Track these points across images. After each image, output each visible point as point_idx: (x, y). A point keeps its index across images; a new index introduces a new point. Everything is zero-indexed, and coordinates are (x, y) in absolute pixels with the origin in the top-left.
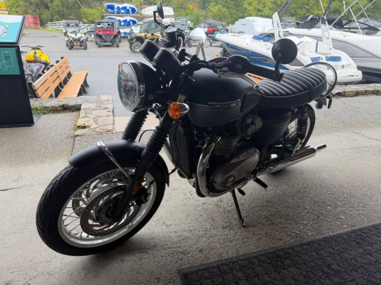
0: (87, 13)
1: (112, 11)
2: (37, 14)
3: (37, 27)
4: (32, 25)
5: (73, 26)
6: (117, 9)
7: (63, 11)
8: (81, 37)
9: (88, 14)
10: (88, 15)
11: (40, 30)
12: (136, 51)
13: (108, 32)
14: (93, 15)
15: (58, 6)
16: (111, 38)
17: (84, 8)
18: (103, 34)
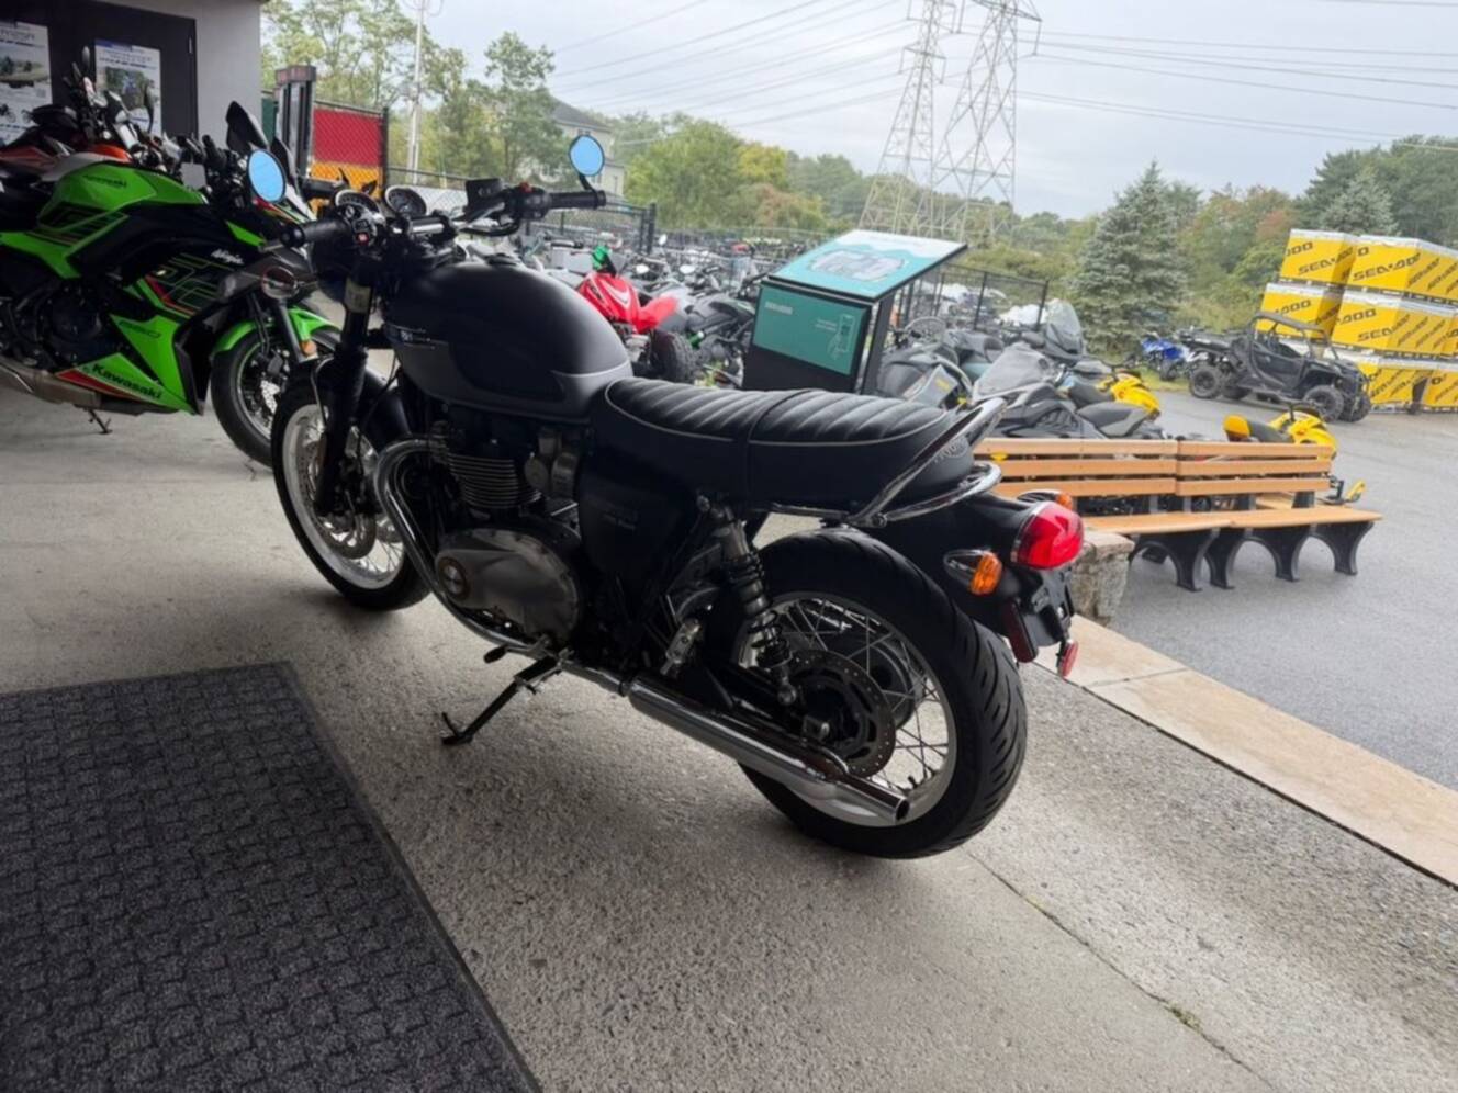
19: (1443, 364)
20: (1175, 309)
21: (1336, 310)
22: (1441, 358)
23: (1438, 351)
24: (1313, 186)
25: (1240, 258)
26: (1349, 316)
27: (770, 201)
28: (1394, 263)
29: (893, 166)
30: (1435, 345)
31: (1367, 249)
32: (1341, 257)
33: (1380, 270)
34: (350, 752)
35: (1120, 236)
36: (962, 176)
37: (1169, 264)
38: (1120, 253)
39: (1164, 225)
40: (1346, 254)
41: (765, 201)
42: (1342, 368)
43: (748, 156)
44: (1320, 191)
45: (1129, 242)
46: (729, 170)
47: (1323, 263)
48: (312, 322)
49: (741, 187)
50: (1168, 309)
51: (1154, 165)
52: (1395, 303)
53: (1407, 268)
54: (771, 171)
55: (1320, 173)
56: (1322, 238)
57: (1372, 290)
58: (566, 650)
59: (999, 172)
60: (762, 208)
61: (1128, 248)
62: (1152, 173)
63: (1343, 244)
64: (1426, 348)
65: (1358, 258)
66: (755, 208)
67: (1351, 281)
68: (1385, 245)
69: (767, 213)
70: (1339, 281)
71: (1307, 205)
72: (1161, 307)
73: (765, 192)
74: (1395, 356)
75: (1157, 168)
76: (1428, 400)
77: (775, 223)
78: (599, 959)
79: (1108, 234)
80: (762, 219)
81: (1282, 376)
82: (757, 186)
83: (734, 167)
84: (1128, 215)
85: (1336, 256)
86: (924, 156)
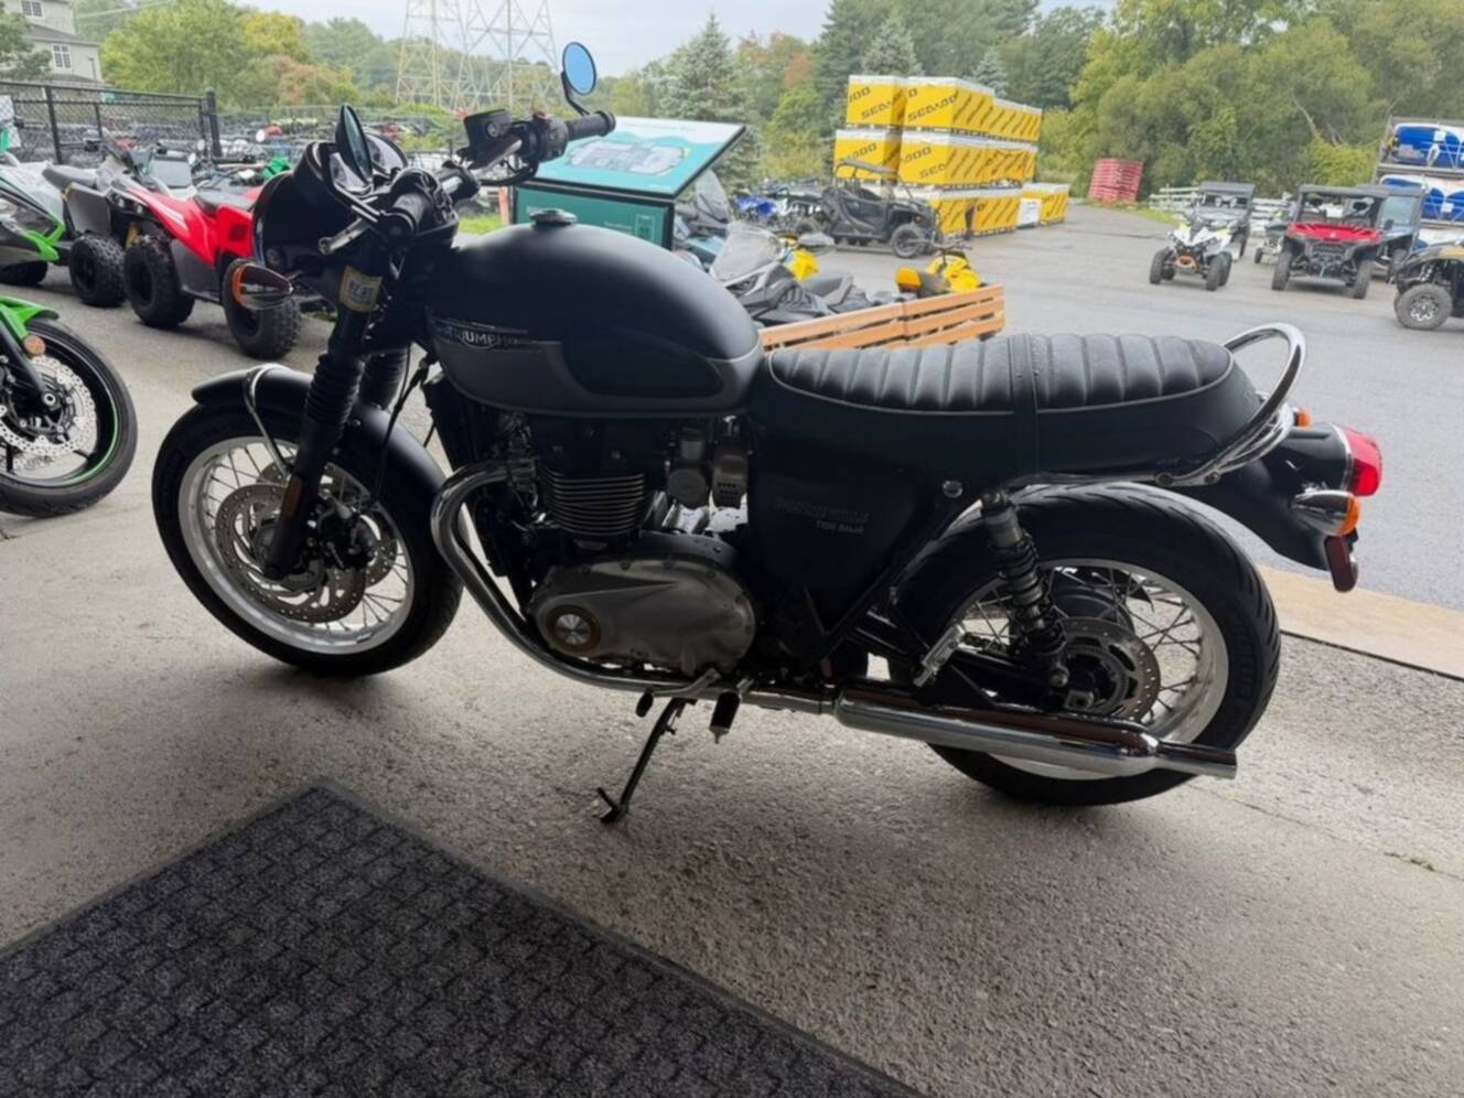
0: (1326, 161)
1: (1416, 154)
2: (1139, 160)
3: (1121, 203)
4: (1109, 194)
5: (1228, 203)
6: (1442, 148)
7: (1234, 151)
8: (1209, 242)
9: (1329, 165)
10: (1327, 170)
11: (1128, 211)
12: (1415, 320)
13: (1333, 235)
14: (1352, 169)
15: (1223, 133)
16: (1338, 258)
17: (1322, 141)
18: (1312, 241)
19: (985, 192)
20: (755, 163)
21: (897, 150)
22: (982, 187)
23: (979, 181)
24: (826, 31)
25: (775, 105)
26: (909, 156)
27: (291, 75)
28: (939, 101)
29: (421, 28)
30: (977, 175)
31: (915, 91)
32: (895, 99)
33: (929, 109)
34: (519, 873)
35: (694, 93)
36: (499, 37)
37: (744, 118)
38: (697, 110)
39: (732, 79)
40: (898, 96)
41: (285, 76)
42: (919, 206)
43: (252, 25)
44: (833, 35)
45: (702, 98)
46: (238, 43)
47: (882, 107)
48: (22, 311)
49: (252, 61)
50: (748, 164)
51: (713, 17)
52: (944, 140)
53: (950, 105)
54: (283, 40)
55: (830, 17)
56: (877, 82)
57: (926, 129)
58: (743, 681)
59: (535, 30)
60: (284, 82)
61: (704, 105)
62: (712, 26)
63: (895, 87)
64: (971, 179)
65: (910, 100)
66: (275, 84)
67: (907, 122)
68: (930, 86)
69: (290, 89)
70: (896, 123)
71: (824, 49)
72: (743, 163)
73: (283, 65)
74: (951, 188)
75: (716, 20)
76: (977, 227)
77: (303, 101)
78: (1002, 1017)
79: (682, 91)
80: (286, 96)
81: (870, 219)
82: (271, 59)
83: (242, 39)
84: (698, 70)
85: (891, 100)
86: (451, 16)
